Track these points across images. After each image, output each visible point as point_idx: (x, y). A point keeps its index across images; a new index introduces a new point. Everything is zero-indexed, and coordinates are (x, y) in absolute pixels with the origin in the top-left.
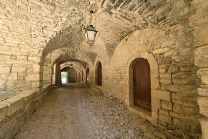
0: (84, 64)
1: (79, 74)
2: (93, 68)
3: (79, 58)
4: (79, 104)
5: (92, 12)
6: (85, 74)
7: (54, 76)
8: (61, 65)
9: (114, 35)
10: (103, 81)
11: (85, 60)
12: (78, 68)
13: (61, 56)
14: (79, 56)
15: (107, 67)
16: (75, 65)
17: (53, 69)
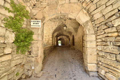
0: (68, 37)
1: (66, 41)
2: (71, 38)
3: (65, 34)
4: (64, 52)
5: (65, 20)
6: (68, 41)
7: (56, 42)
8: (58, 38)
9: (75, 24)
10: (75, 43)
11: (68, 35)
12: (65, 38)
13: (58, 34)
14: (65, 33)
15: (76, 37)
16: (64, 37)
17: (55, 39)
